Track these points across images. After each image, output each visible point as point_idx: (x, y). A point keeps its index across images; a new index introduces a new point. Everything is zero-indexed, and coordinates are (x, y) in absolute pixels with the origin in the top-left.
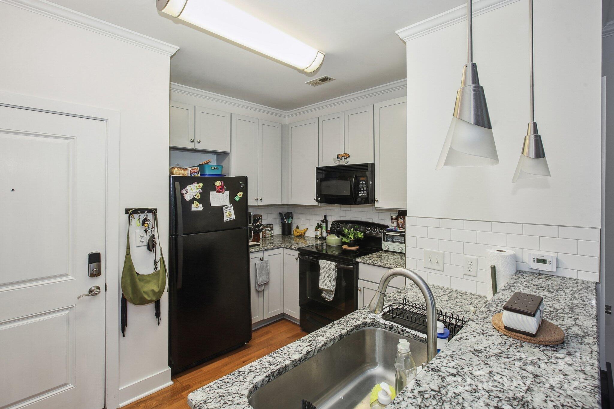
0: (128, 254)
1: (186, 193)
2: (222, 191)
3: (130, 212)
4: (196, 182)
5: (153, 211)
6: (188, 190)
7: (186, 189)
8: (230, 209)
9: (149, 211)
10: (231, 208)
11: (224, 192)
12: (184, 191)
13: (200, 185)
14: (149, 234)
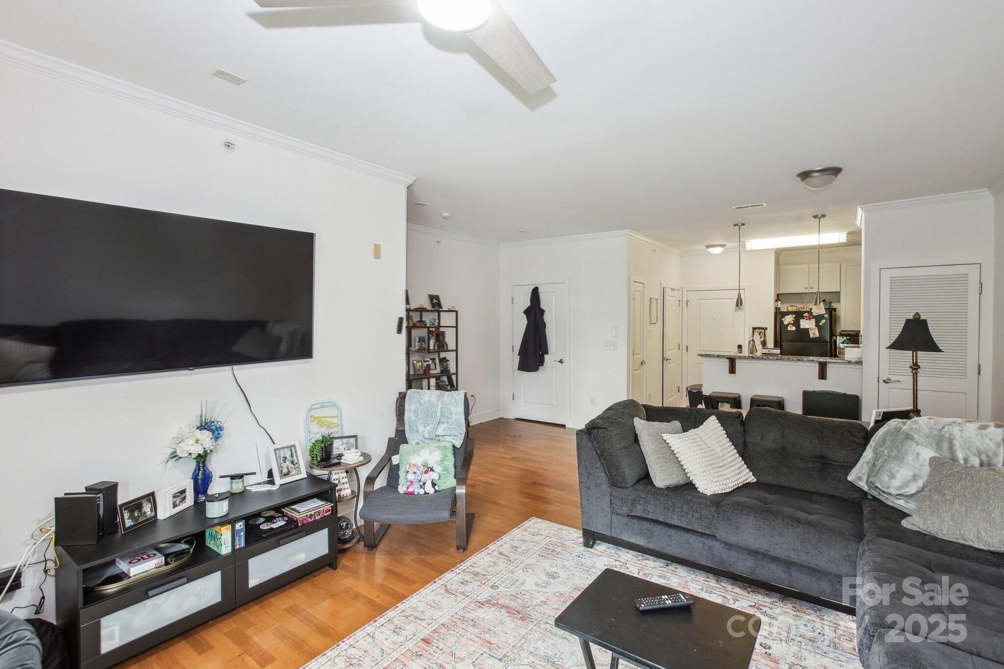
2: (810, 319)
3: (754, 329)
4: (791, 315)
5: (767, 329)
6: (786, 319)
8: (815, 330)
9: (763, 328)
12: (783, 319)
13: (794, 316)
14: (762, 339)
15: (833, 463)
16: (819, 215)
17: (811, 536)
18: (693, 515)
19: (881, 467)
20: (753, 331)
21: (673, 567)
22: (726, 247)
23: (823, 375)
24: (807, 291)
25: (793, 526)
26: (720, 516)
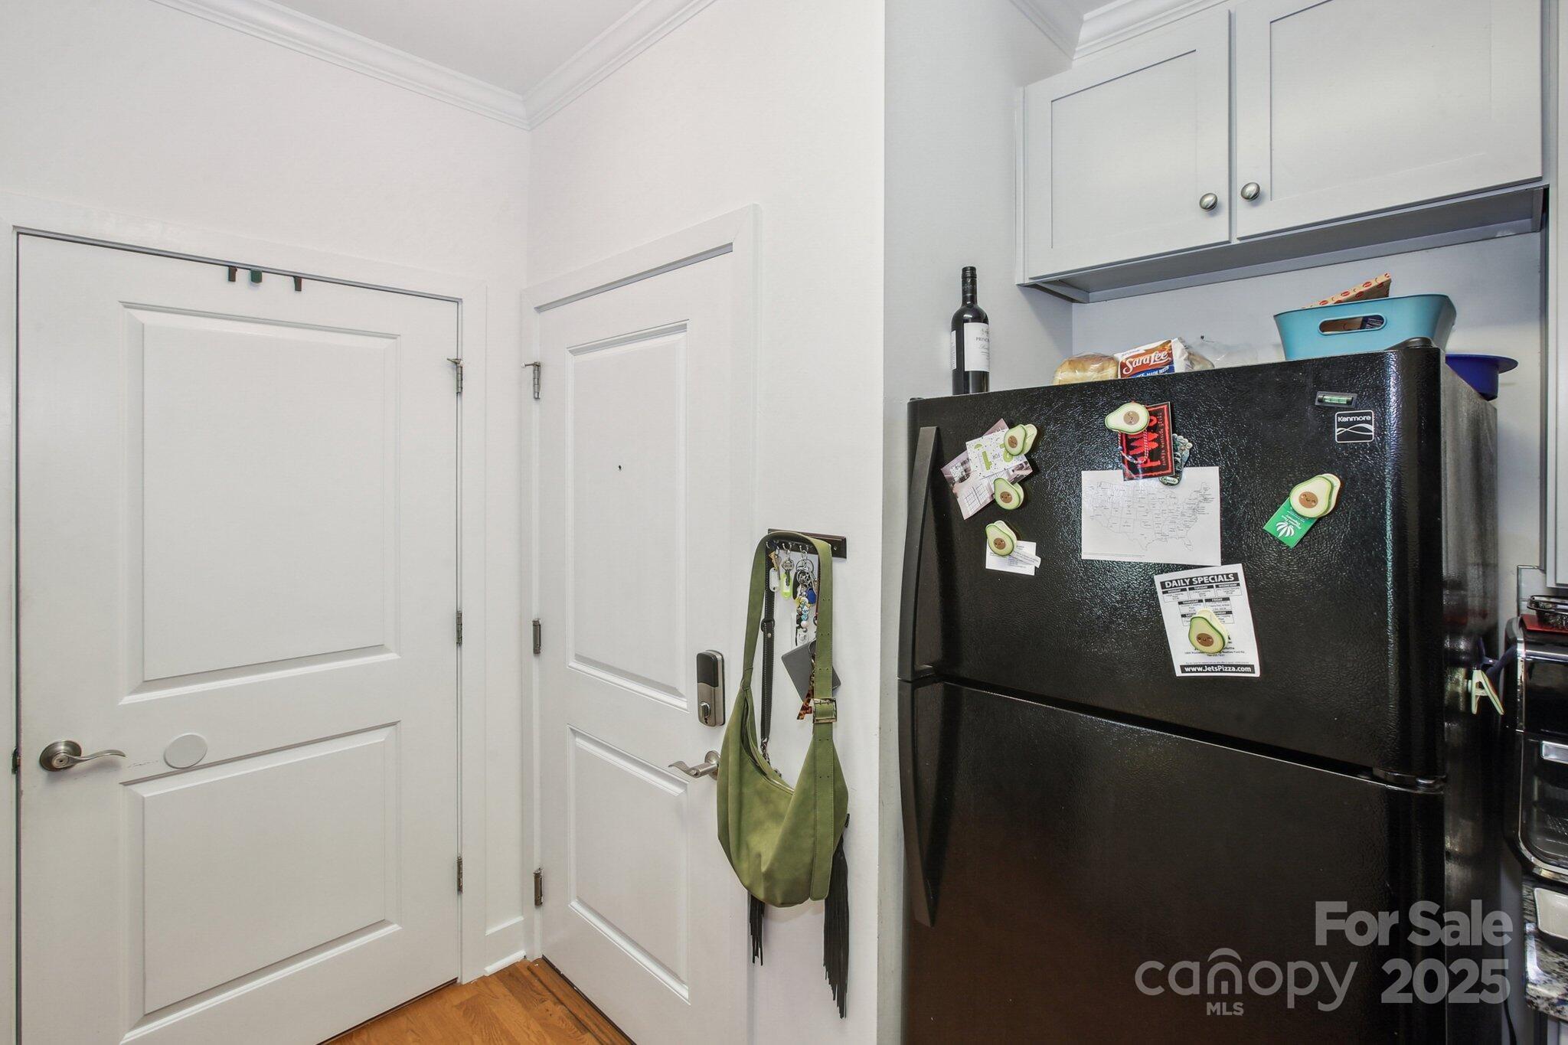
1: (962, 480)
4: (1002, 422)
6: (972, 465)
7: (962, 457)
8: (1221, 593)
10: (1237, 591)
11: (1178, 474)
12: (952, 471)
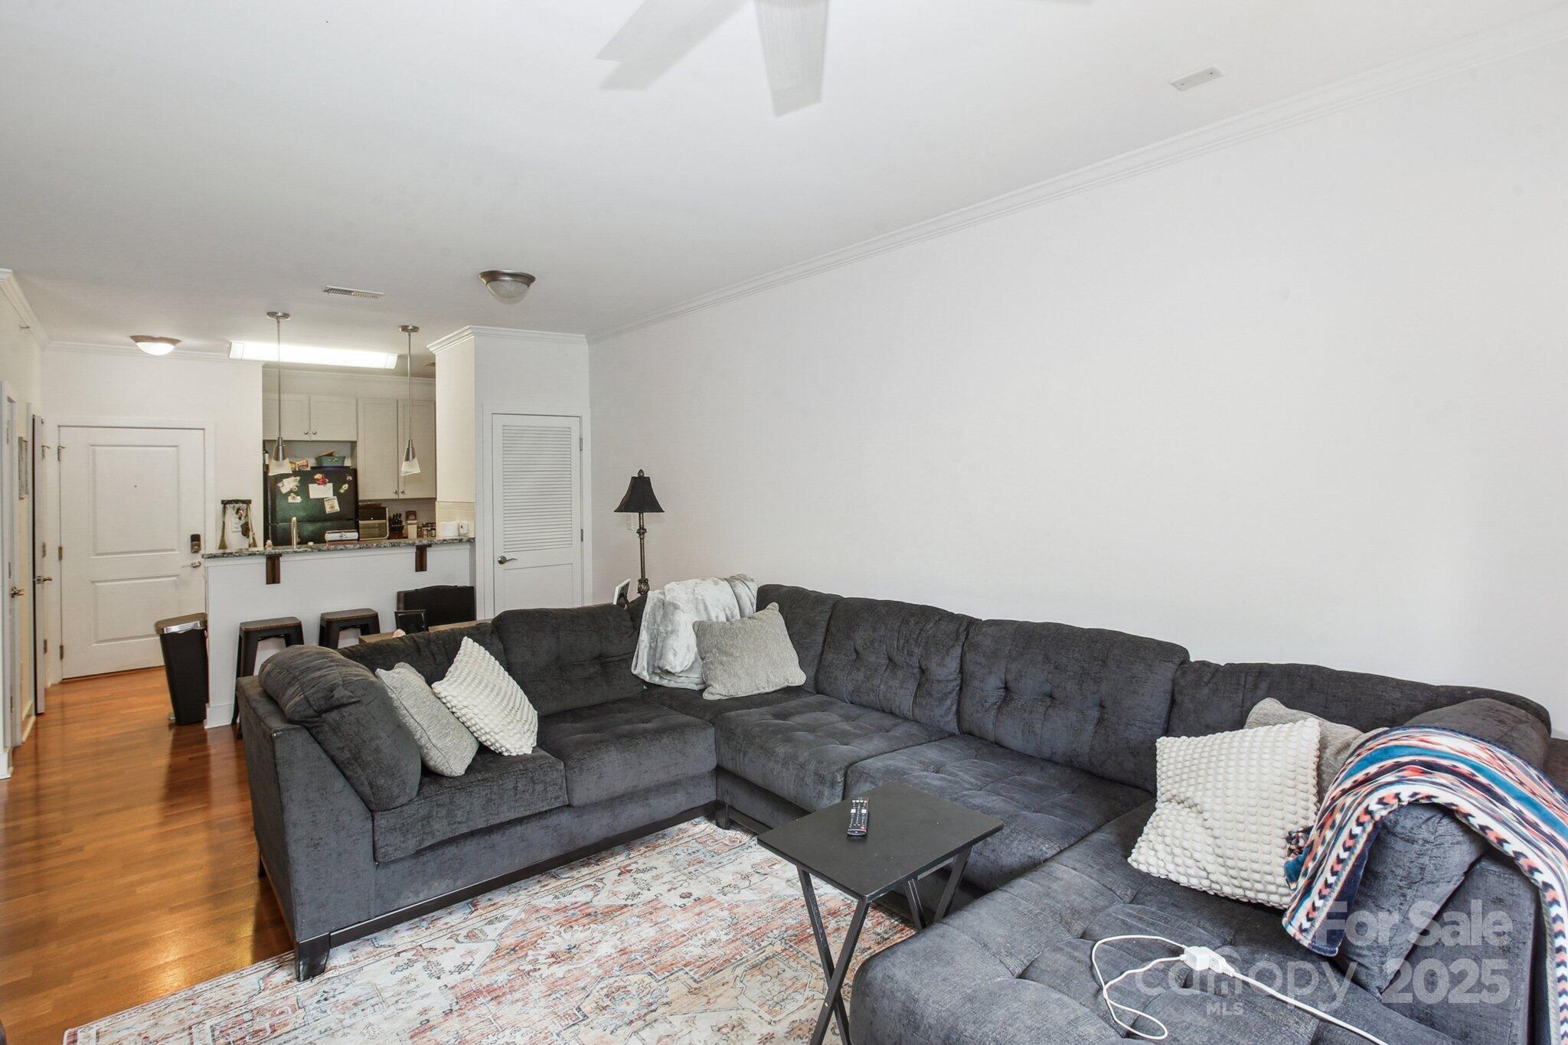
0: (223, 536)
1: (281, 487)
2: (324, 483)
3: (225, 503)
4: (293, 477)
5: (248, 502)
6: (285, 484)
7: (282, 483)
9: (243, 502)
10: (335, 500)
13: (298, 478)
14: (243, 521)
15: (612, 659)
16: (408, 326)
17: (676, 742)
18: (534, 790)
19: (662, 647)
20: (224, 509)
21: (483, 900)
22: (179, 344)
23: (421, 565)
24: (307, 438)
25: (657, 740)
26: (576, 770)
